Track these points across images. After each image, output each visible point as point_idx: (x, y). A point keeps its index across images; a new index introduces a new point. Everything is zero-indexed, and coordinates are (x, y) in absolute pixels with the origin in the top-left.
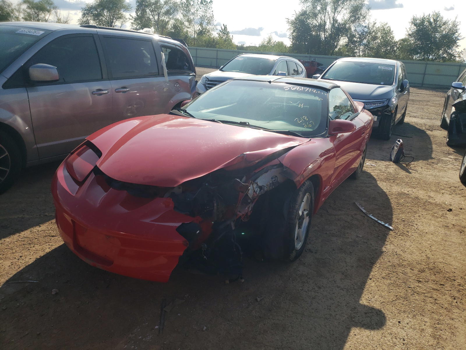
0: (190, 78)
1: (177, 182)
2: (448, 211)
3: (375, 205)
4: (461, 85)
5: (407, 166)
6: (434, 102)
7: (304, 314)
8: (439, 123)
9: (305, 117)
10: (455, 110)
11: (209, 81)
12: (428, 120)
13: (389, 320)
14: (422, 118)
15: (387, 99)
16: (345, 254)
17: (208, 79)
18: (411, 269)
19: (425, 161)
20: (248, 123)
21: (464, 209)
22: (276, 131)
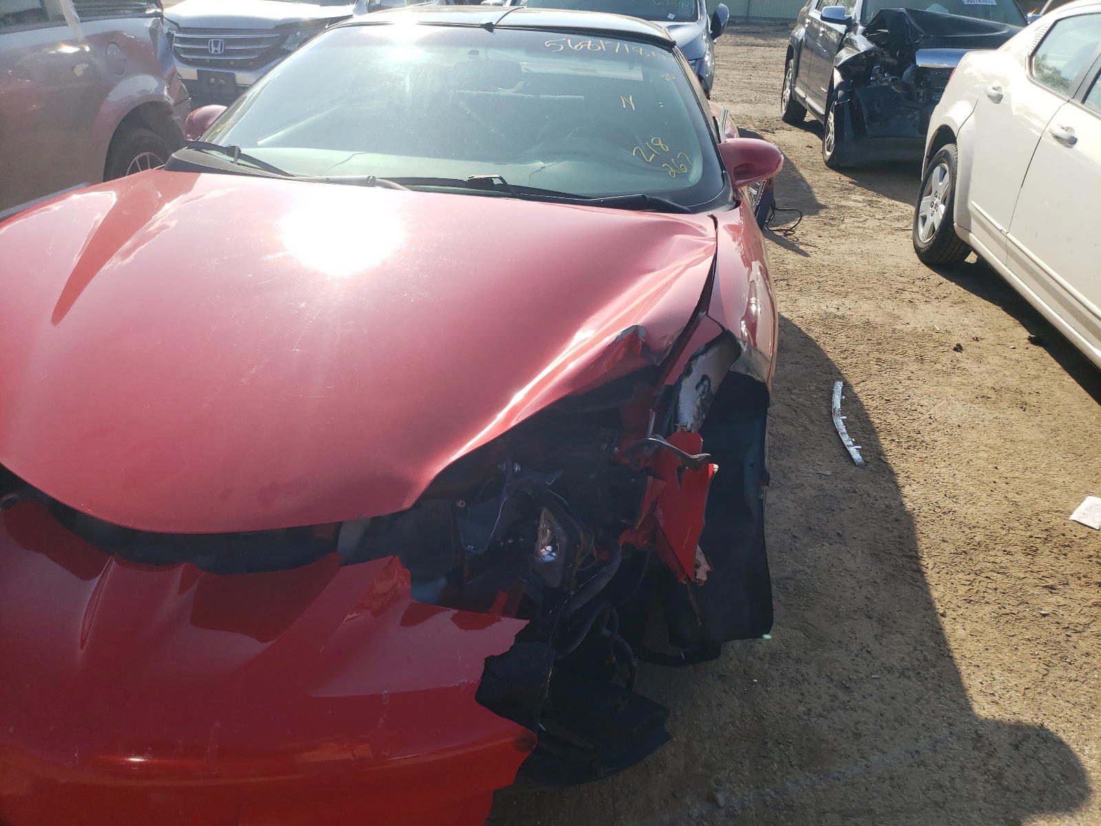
0: (149, 23)
1: (404, 486)
2: (955, 349)
3: (792, 363)
4: (842, 12)
5: (786, 235)
6: (728, 59)
7: (872, 810)
8: (779, 110)
9: (656, 141)
10: (843, 76)
11: (180, 30)
12: (746, 105)
13: (1082, 750)
14: (731, 101)
15: (696, 60)
16: (831, 544)
17: (176, 24)
18: (1005, 551)
19: (813, 217)
20: (501, 178)
21: (982, 339)
22: (605, 201)
